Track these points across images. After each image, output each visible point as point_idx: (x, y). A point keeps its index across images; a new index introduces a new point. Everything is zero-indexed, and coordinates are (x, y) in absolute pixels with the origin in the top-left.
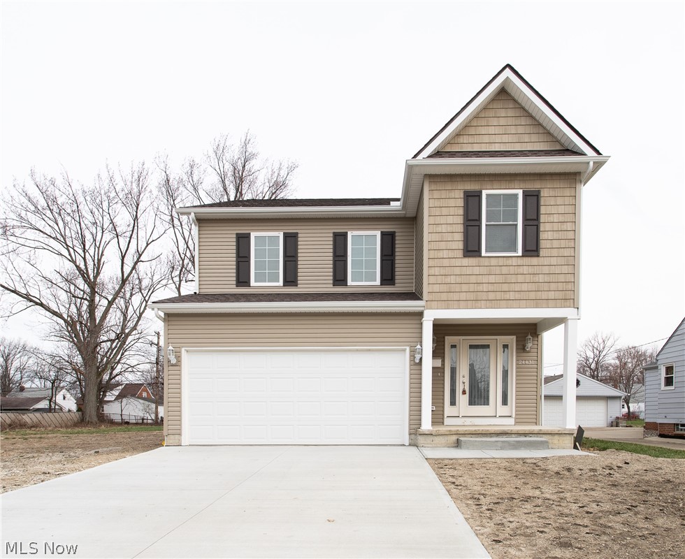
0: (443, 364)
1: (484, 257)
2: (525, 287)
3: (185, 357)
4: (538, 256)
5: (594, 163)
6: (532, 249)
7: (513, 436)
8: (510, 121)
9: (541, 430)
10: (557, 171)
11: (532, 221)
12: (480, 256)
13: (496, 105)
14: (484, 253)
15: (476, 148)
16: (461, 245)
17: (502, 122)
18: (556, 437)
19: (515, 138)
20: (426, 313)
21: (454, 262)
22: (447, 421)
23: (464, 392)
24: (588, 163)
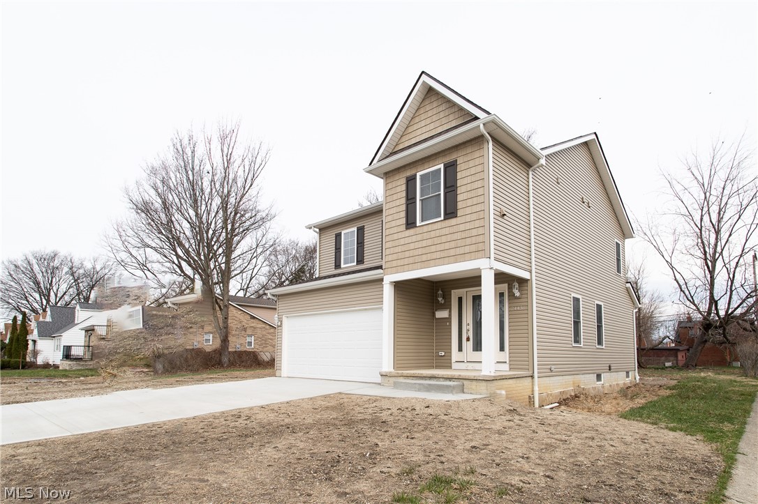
0: (450, 315)
1: (419, 226)
2: (447, 246)
3: (285, 321)
4: (456, 217)
5: (484, 124)
6: (451, 213)
7: (441, 380)
8: (435, 111)
9: (460, 375)
10: (461, 142)
11: (451, 188)
12: (416, 227)
13: (427, 102)
14: (418, 224)
15: (414, 141)
16: (404, 221)
17: (430, 114)
18: (474, 383)
19: (438, 124)
20: (385, 278)
21: (401, 235)
22: (454, 366)
23: (468, 339)
24: (479, 126)
